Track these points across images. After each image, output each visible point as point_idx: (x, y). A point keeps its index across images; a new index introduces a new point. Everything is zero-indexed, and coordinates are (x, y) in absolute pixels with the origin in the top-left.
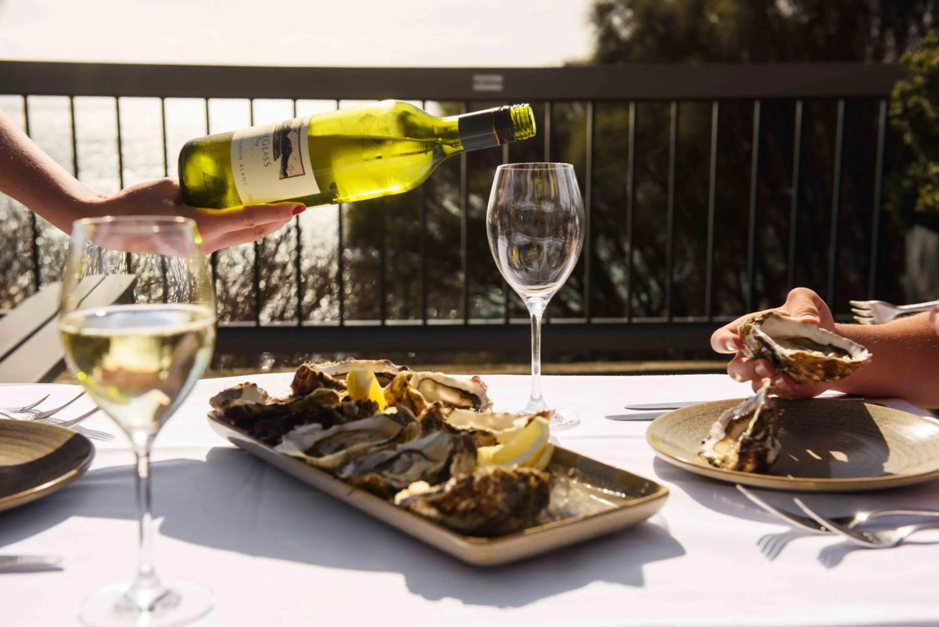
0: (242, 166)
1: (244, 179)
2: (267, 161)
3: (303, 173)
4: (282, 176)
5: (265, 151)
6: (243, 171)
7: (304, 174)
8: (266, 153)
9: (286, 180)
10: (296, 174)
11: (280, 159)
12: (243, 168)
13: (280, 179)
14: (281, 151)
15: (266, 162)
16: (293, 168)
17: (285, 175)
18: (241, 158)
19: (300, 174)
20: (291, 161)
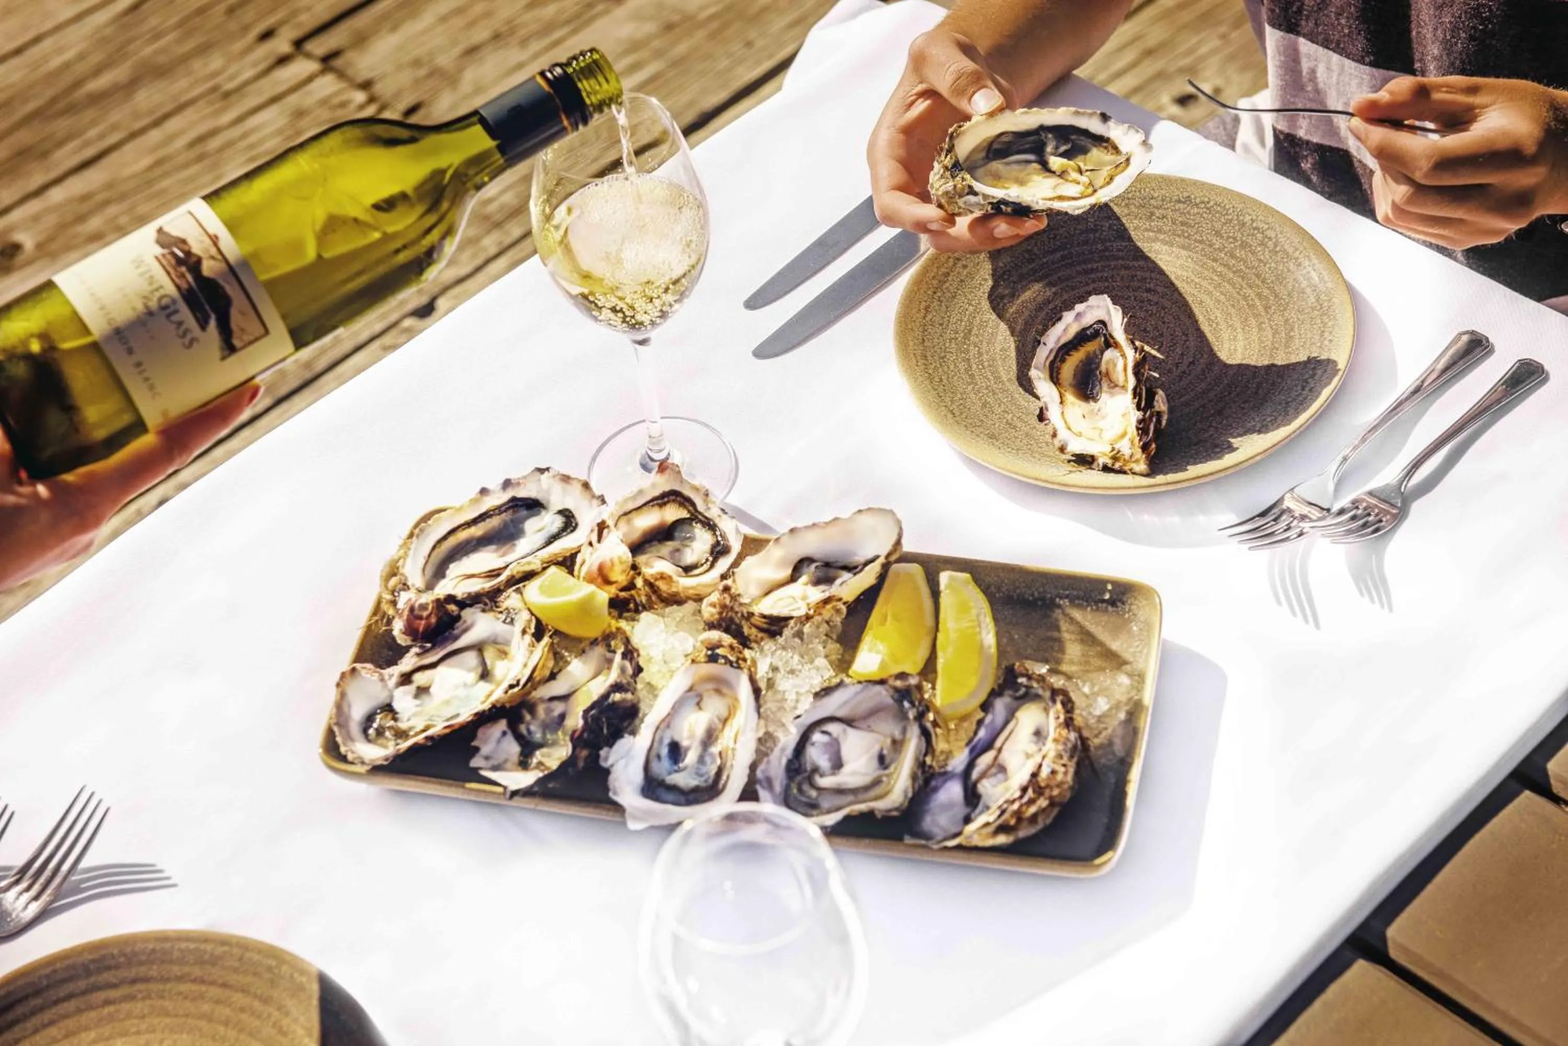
0: (139, 365)
1: (151, 388)
2: (189, 337)
3: (262, 331)
4: (226, 353)
5: (175, 318)
6: (146, 375)
7: (267, 332)
8: (180, 324)
9: (233, 359)
10: (252, 338)
11: (213, 323)
12: (142, 368)
13: (223, 358)
14: (207, 307)
15: (187, 340)
16: (243, 330)
17: (229, 348)
18: (130, 351)
19: (257, 334)
20: (236, 319)
